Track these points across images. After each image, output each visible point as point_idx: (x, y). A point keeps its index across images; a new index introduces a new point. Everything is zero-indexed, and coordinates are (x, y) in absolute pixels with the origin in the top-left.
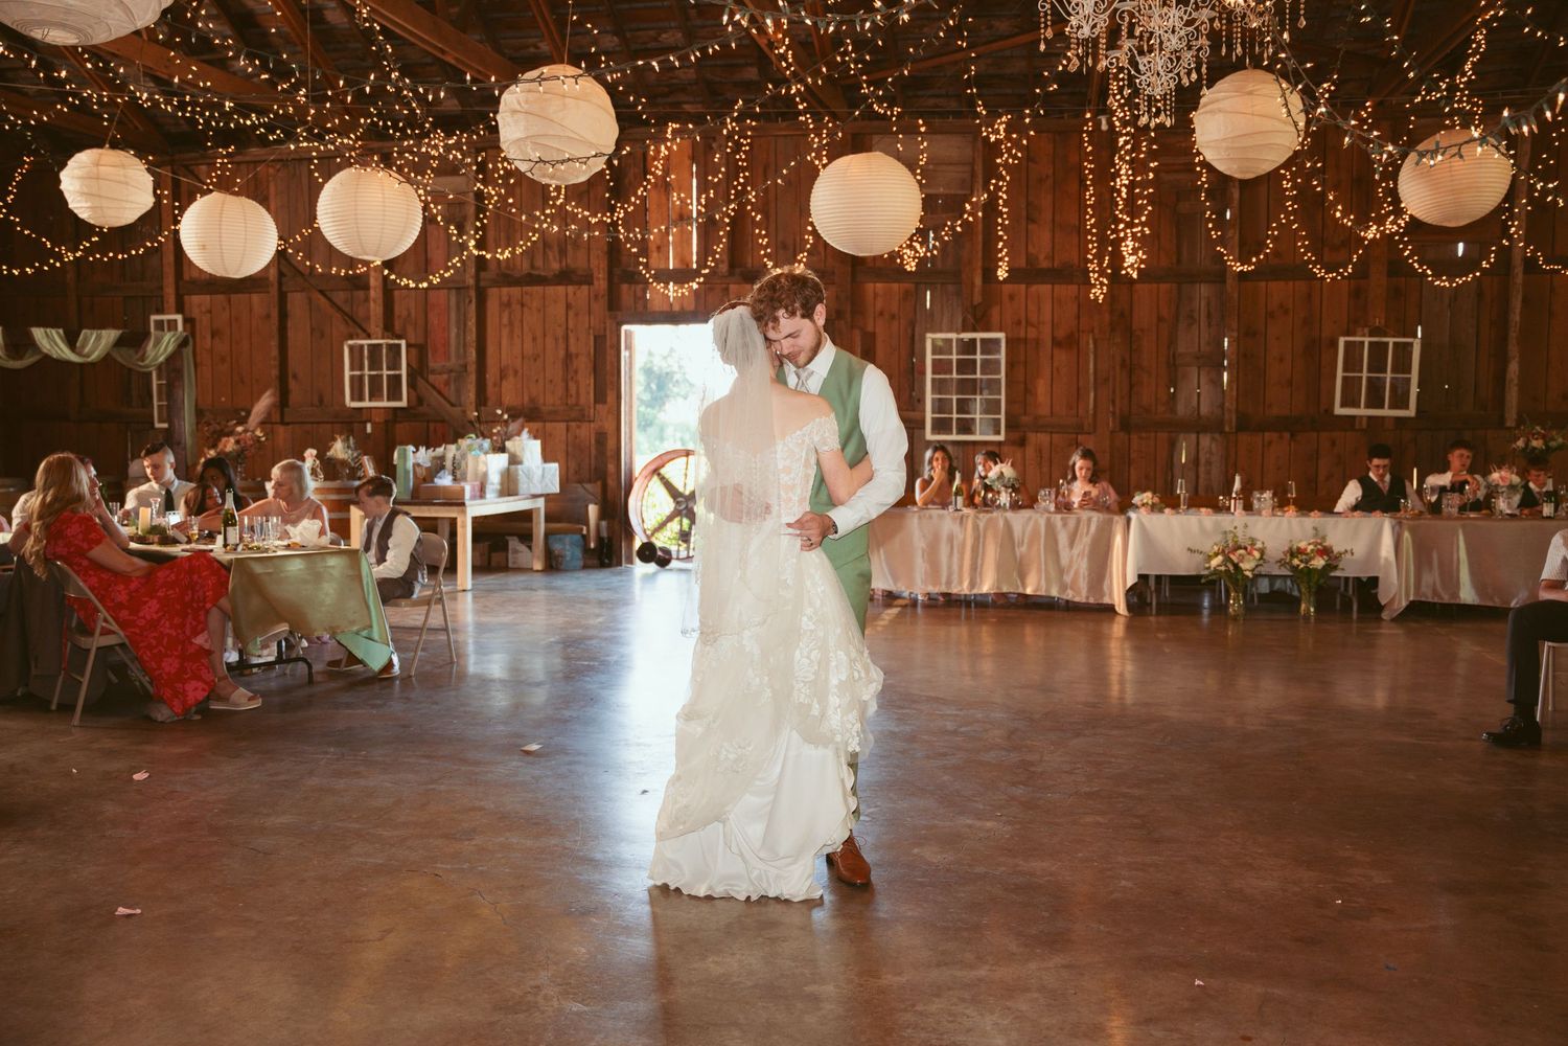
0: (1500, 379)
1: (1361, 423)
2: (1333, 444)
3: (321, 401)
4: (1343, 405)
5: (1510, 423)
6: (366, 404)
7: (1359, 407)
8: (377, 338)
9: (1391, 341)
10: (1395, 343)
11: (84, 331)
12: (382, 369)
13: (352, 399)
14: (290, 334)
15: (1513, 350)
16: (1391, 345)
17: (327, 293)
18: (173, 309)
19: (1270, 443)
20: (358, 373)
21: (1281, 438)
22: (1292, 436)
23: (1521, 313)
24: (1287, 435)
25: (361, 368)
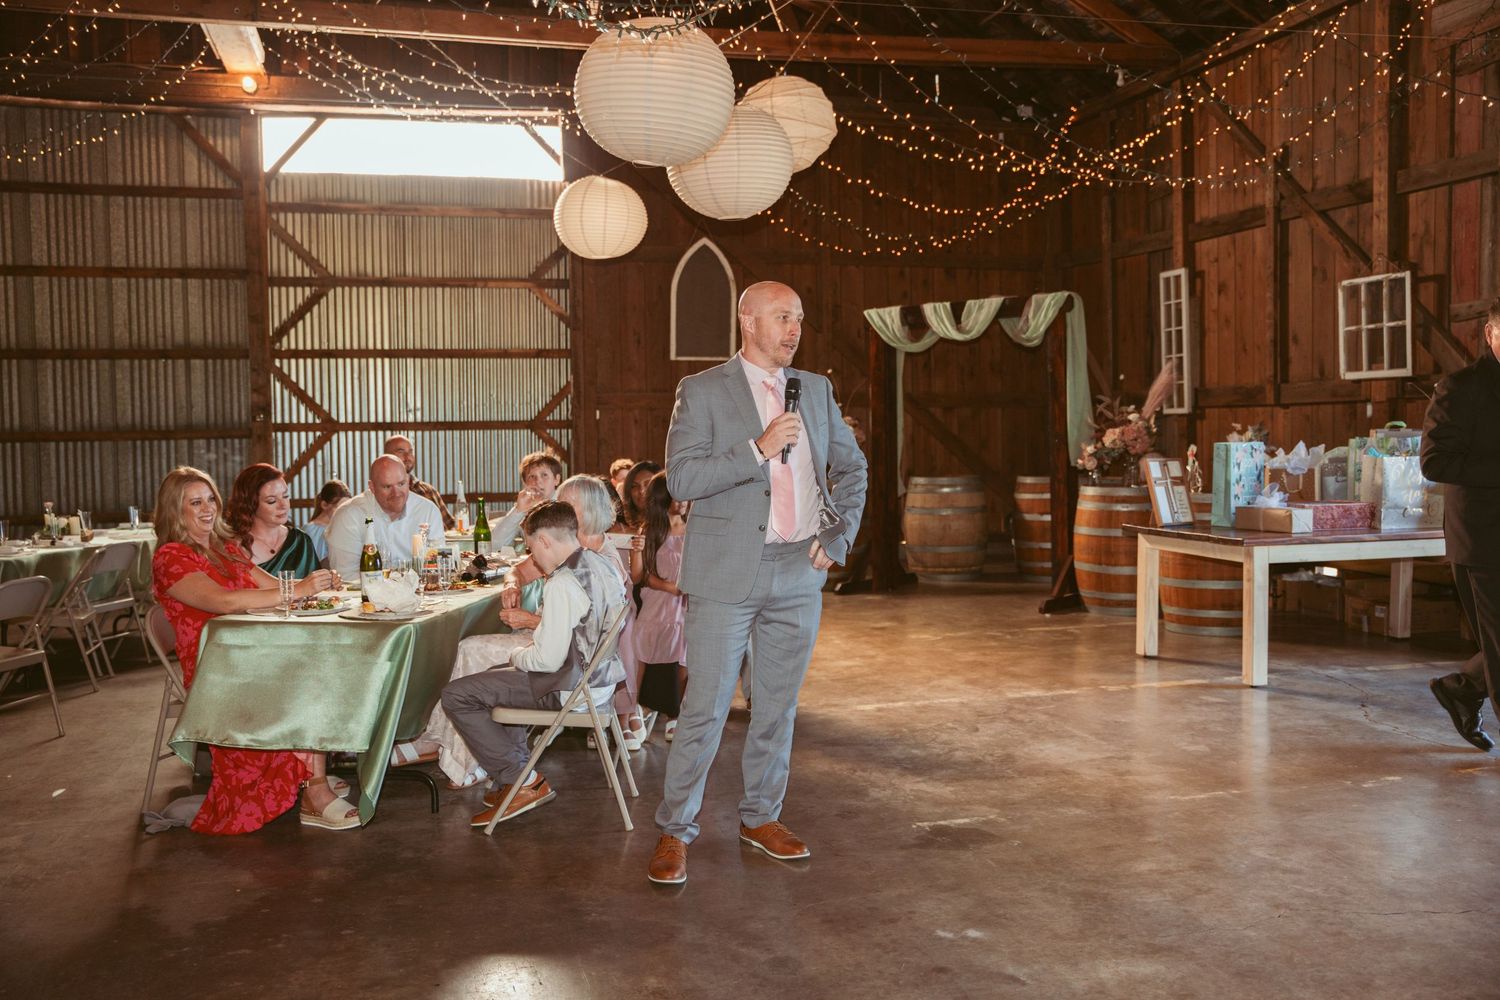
3: (1322, 373)
6: (1364, 374)
8: (1378, 274)
11: (969, 302)
12: (1381, 321)
13: (1350, 368)
14: (1292, 279)
17: (1331, 213)
18: (1181, 261)
20: (1353, 328)
25: (1358, 322)
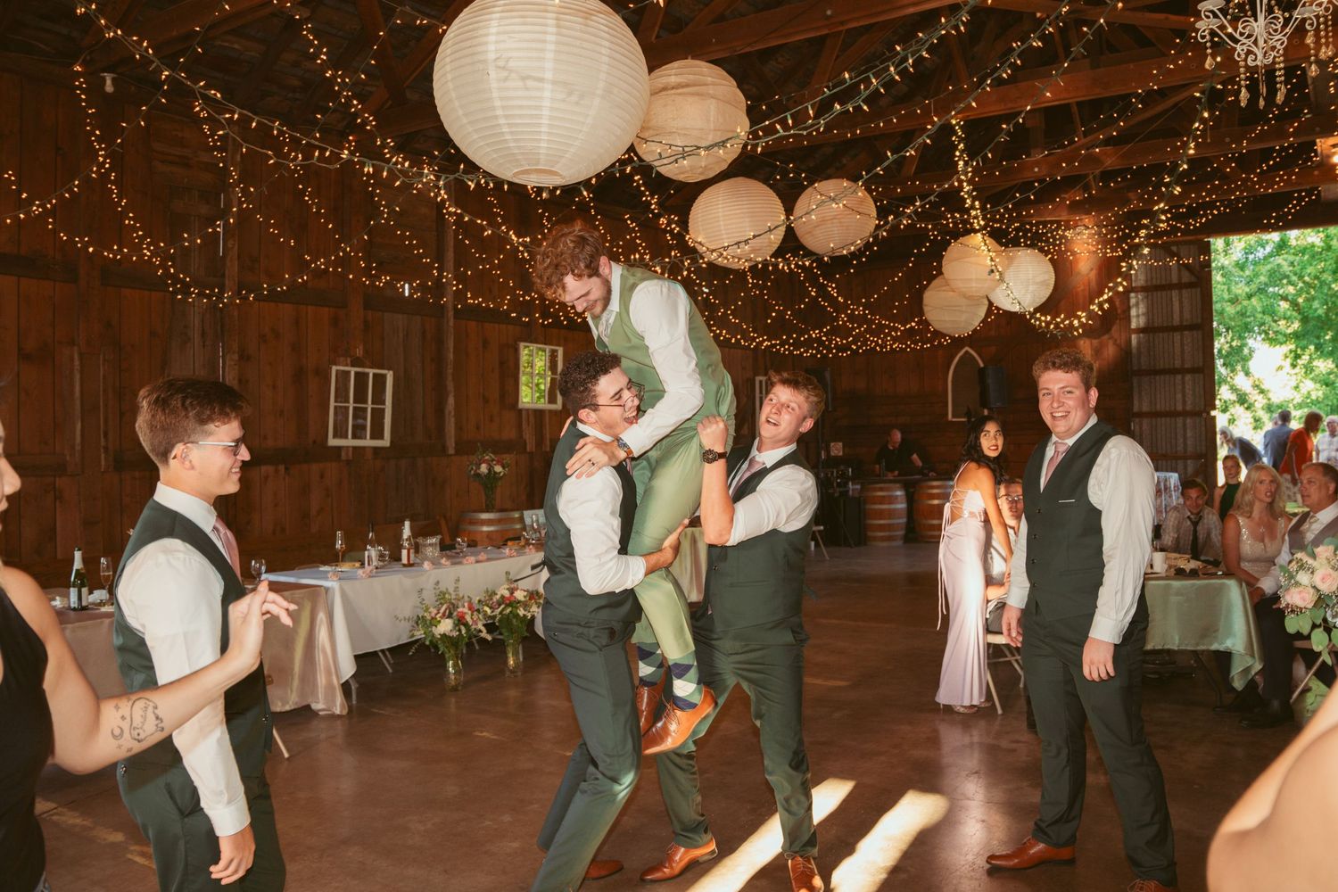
0: (440, 411)
1: (347, 454)
2: (322, 477)
4: (335, 436)
5: (451, 451)
7: (346, 437)
9: (371, 372)
10: (374, 375)
15: (450, 385)
16: (371, 375)
19: (267, 478)
21: (277, 471)
22: (286, 469)
23: (454, 353)
24: (282, 468)
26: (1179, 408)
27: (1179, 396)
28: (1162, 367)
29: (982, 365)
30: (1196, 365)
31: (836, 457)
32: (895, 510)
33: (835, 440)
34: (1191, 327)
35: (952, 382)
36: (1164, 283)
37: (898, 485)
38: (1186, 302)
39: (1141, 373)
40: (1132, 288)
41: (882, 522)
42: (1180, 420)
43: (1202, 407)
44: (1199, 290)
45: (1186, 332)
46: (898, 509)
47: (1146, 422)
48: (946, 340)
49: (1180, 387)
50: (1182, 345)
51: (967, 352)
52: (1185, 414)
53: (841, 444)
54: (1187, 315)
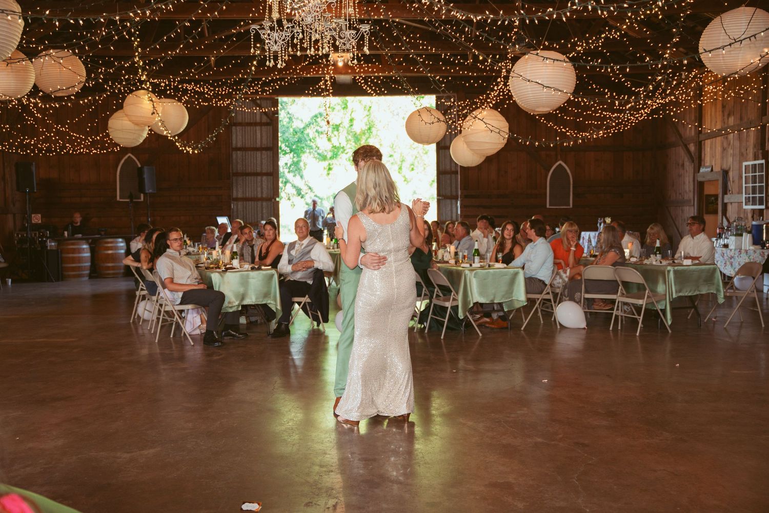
26: (259, 196)
27: (259, 189)
28: (250, 171)
29: (139, 166)
30: (269, 171)
31: (36, 224)
32: (82, 257)
33: (36, 213)
34: (267, 149)
35: (120, 176)
36: (252, 121)
37: (84, 241)
38: (264, 134)
39: (237, 174)
40: (234, 123)
41: (74, 265)
42: (259, 203)
43: (272, 196)
44: (271, 127)
45: (264, 152)
46: (85, 257)
47: (240, 204)
48: (117, 149)
49: (260, 184)
50: (262, 159)
51: (129, 157)
52: (262, 199)
53: (40, 215)
54: (264, 142)
